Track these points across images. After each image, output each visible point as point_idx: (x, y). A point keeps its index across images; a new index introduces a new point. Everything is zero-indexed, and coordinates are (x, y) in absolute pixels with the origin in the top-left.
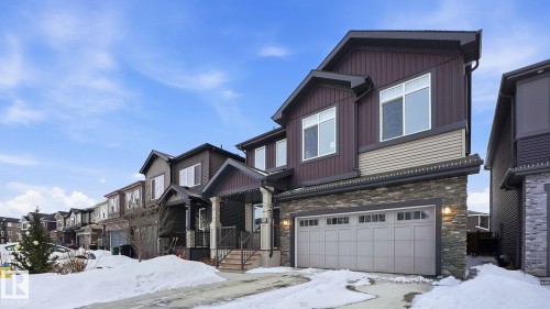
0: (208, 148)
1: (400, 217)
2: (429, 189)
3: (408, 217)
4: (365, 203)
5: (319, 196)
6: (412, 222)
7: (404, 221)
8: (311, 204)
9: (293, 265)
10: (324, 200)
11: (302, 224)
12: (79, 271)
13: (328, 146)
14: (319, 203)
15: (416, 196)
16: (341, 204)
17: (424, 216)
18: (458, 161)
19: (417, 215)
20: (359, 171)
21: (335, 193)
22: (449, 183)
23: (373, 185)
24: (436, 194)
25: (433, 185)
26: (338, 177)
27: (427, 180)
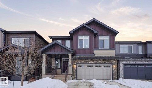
1: (105, 66)
2: (111, 61)
4: (98, 62)
6: (107, 68)
8: (83, 61)
10: (87, 60)
11: (79, 67)
13: (86, 46)
15: (109, 62)
16: (92, 62)
17: (110, 67)
18: (113, 56)
19: (108, 66)
21: (90, 59)
22: (115, 60)
23: (99, 58)
24: (112, 62)
25: (112, 60)
26: (88, 55)
27: (111, 59)
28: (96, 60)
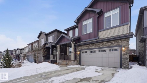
0: (56, 30)
2: (119, 42)
3: (112, 50)
4: (100, 46)
5: (88, 44)
6: (114, 52)
7: (111, 52)
8: (85, 47)
9: (80, 65)
10: (89, 46)
11: (83, 52)
12: (20, 67)
13: (90, 30)
14: (87, 47)
15: (115, 44)
16: (94, 47)
17: (117, 50)
18: (127, 34)
19: (115, 50)
20: (98, 37)
21: (92, 44)
22: (124, 40)
23: (103, 41)
24: (121, 44)
25: (119, 41)
26: (93, 39)
27: (118, 40)
28: (98, 44)
